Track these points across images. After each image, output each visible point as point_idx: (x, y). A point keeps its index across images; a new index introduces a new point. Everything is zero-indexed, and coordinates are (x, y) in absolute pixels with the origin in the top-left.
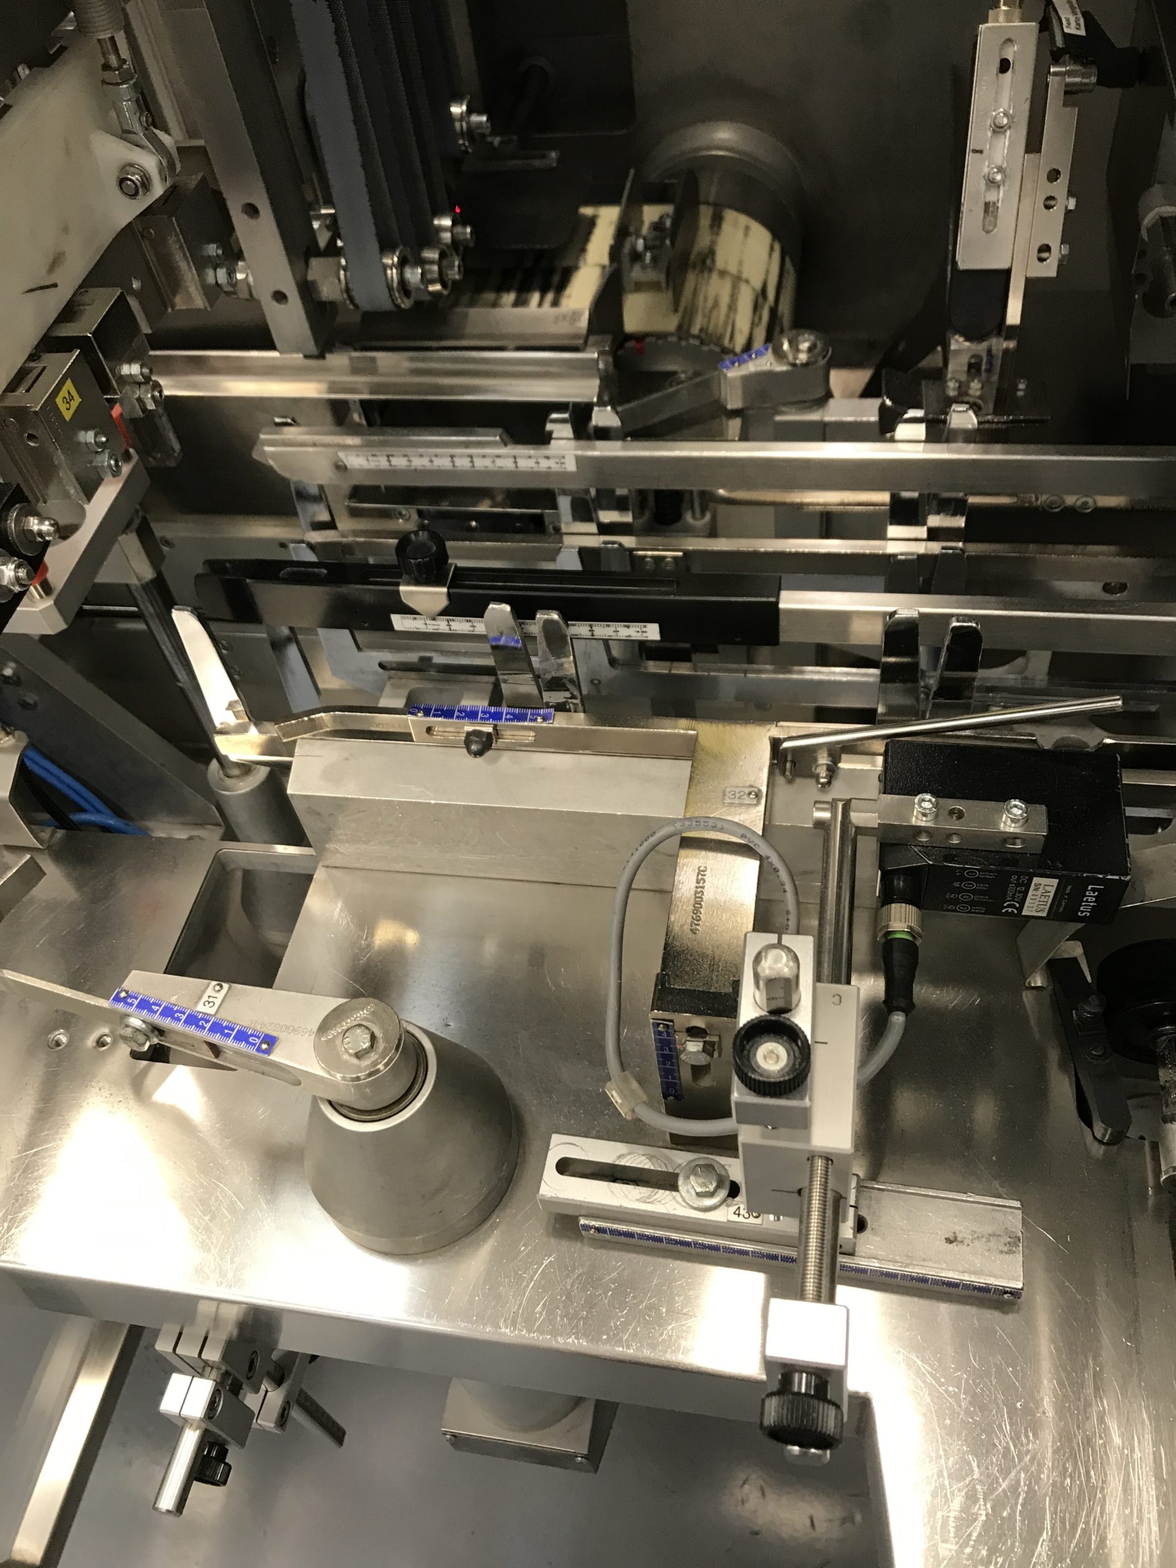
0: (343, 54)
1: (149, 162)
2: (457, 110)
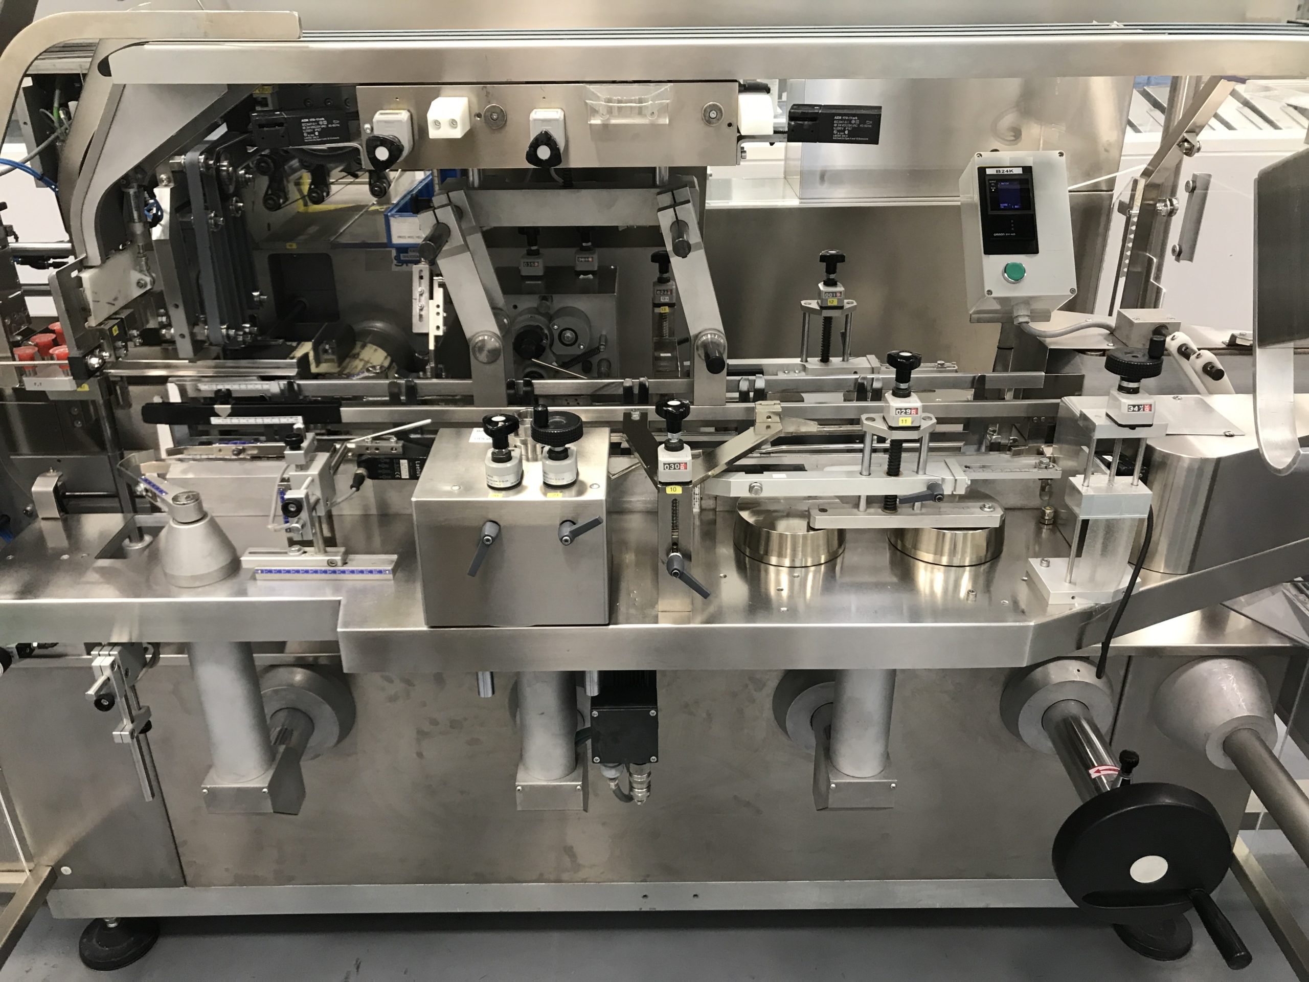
0: (213, 262)
1: (148, 279)
2: (256, 294)
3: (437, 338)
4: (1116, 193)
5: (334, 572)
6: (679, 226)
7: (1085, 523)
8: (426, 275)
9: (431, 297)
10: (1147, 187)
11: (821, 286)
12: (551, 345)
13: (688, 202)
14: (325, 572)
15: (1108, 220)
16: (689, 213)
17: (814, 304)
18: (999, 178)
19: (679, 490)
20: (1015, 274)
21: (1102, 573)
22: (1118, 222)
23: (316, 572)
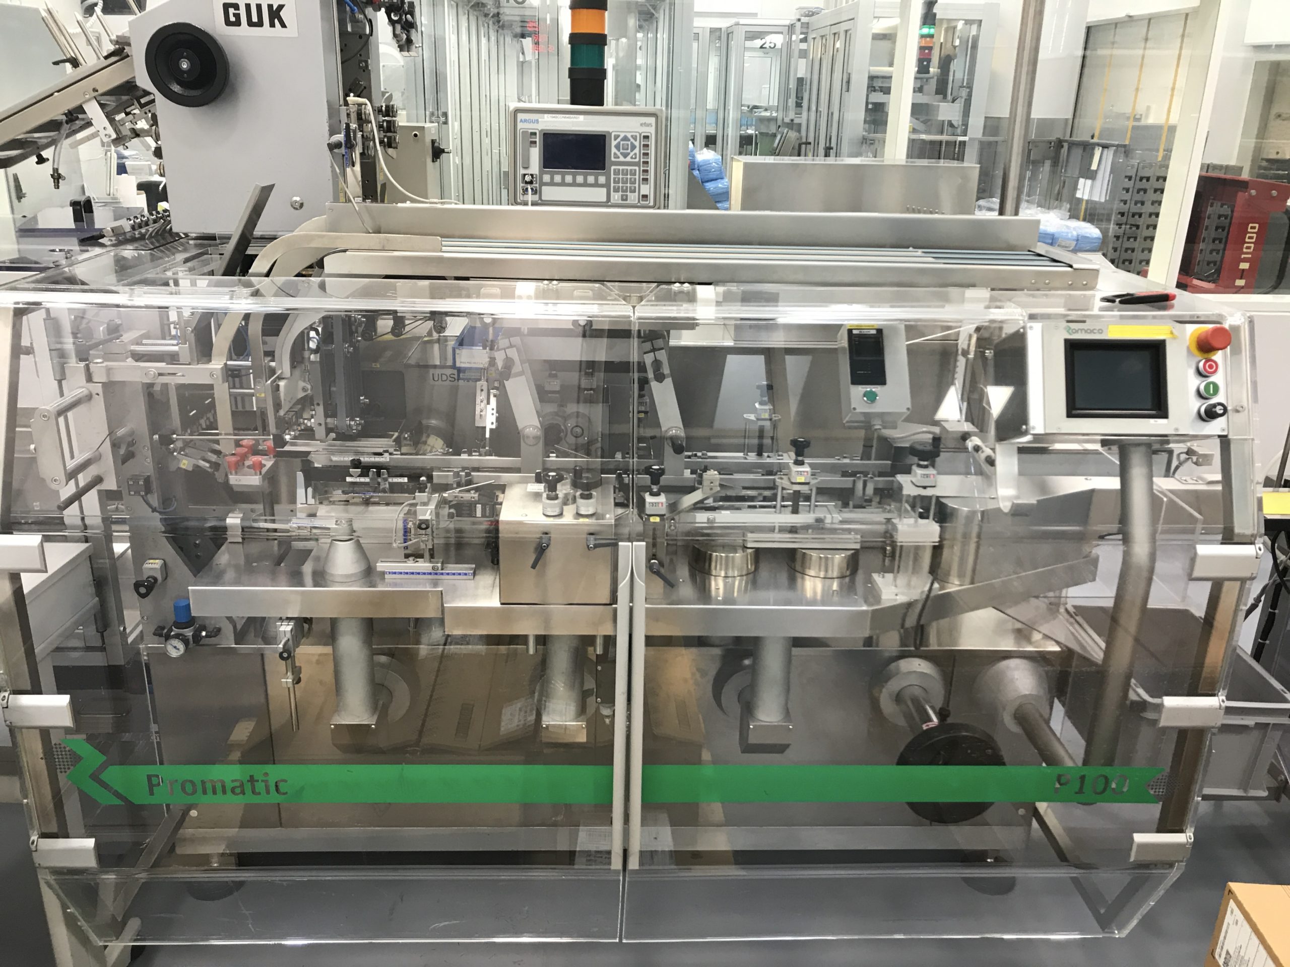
1: (309, 387)
2: (362, 398)
3: (491, 430)
4: (960, 342)
5: (436, 574)
6: (657, 364)
7: (901, 546)
8: (485, 388)
9: (488, 403)
10: (978, 339)
11: (757, 405)
12: (566, 436)
13: (662, 349)
14: (430, 574)
15: (956, 361)
16: (662, 356)
17: (752, 417)
18: (860, 336)
19: (657, 519)
20: (871, 397)
21: (915, 580)
22: (961, 362)
23: (424, 574)
